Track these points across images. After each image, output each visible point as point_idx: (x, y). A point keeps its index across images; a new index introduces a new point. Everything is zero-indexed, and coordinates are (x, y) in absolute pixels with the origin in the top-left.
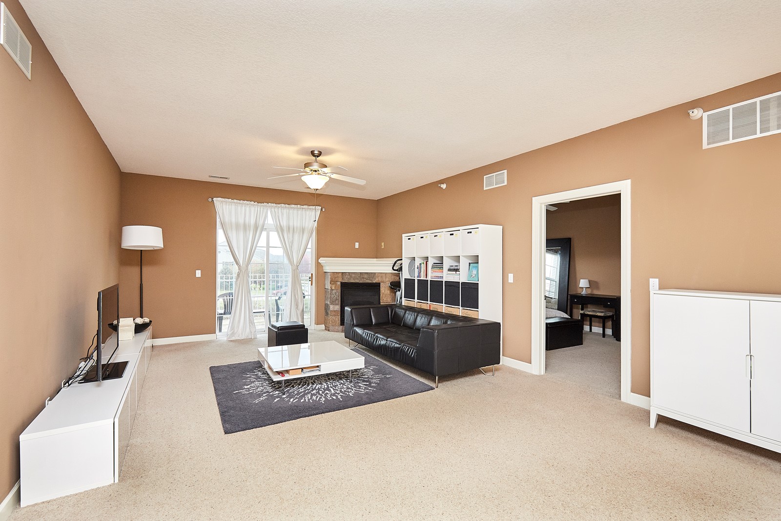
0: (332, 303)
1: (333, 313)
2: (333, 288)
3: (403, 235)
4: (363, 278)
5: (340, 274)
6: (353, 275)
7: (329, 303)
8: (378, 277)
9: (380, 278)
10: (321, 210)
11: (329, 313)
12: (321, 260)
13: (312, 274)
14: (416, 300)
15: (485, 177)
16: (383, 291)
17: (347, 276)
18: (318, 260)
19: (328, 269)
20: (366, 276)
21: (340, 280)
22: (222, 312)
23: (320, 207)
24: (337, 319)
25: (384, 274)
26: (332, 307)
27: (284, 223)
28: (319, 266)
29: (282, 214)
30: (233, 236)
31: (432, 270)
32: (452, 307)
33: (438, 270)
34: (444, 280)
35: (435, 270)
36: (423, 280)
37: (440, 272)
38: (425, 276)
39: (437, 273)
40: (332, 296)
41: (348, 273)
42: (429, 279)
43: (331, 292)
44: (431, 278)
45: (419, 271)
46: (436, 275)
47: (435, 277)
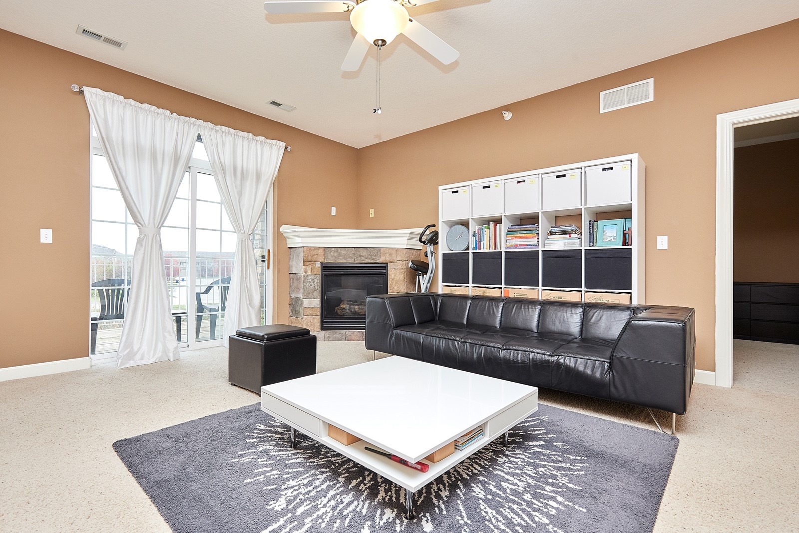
0: (307, 296)
1: (309, 312)
2: (309, 272)
3: (440, 188)
4: (361, 256)
5: (321, 250)
6: (343, 252)
7: (300, 296)
8: (384, 254)
9: (387, 255)
10: (286, 148)
11: (301, 311)
12: (284, 229)
13: (269, 250)
14: (471, 284)
15: (602, 94)
16: (393, 276)
17: (332, 253)
18: (279, 229)
19: (298, 242)
20: (364, 253)
21: (322, 259)
22: (97, 315)
23: (284, 144)
24: (315, 321)
25: (395, 250)
26: (306, 303)
27: (227, 160)
28: (279, 238)
29: (224, 144)
30: (128, 167)
31: (509, 236)
32: (560, 290)
33: (523, 235)
34: (540, 249)
35: (518, 235)
36: (489, 253)
37: (528, 237)
38: (492, 246)
39: (521, 240)
40: (307, 285)
41: (333, 249)
42: (503, 250)
43: (305, 279)
44: (506, 248)
45: (476, 240)
46: (519, 243)
47: (516, 246)
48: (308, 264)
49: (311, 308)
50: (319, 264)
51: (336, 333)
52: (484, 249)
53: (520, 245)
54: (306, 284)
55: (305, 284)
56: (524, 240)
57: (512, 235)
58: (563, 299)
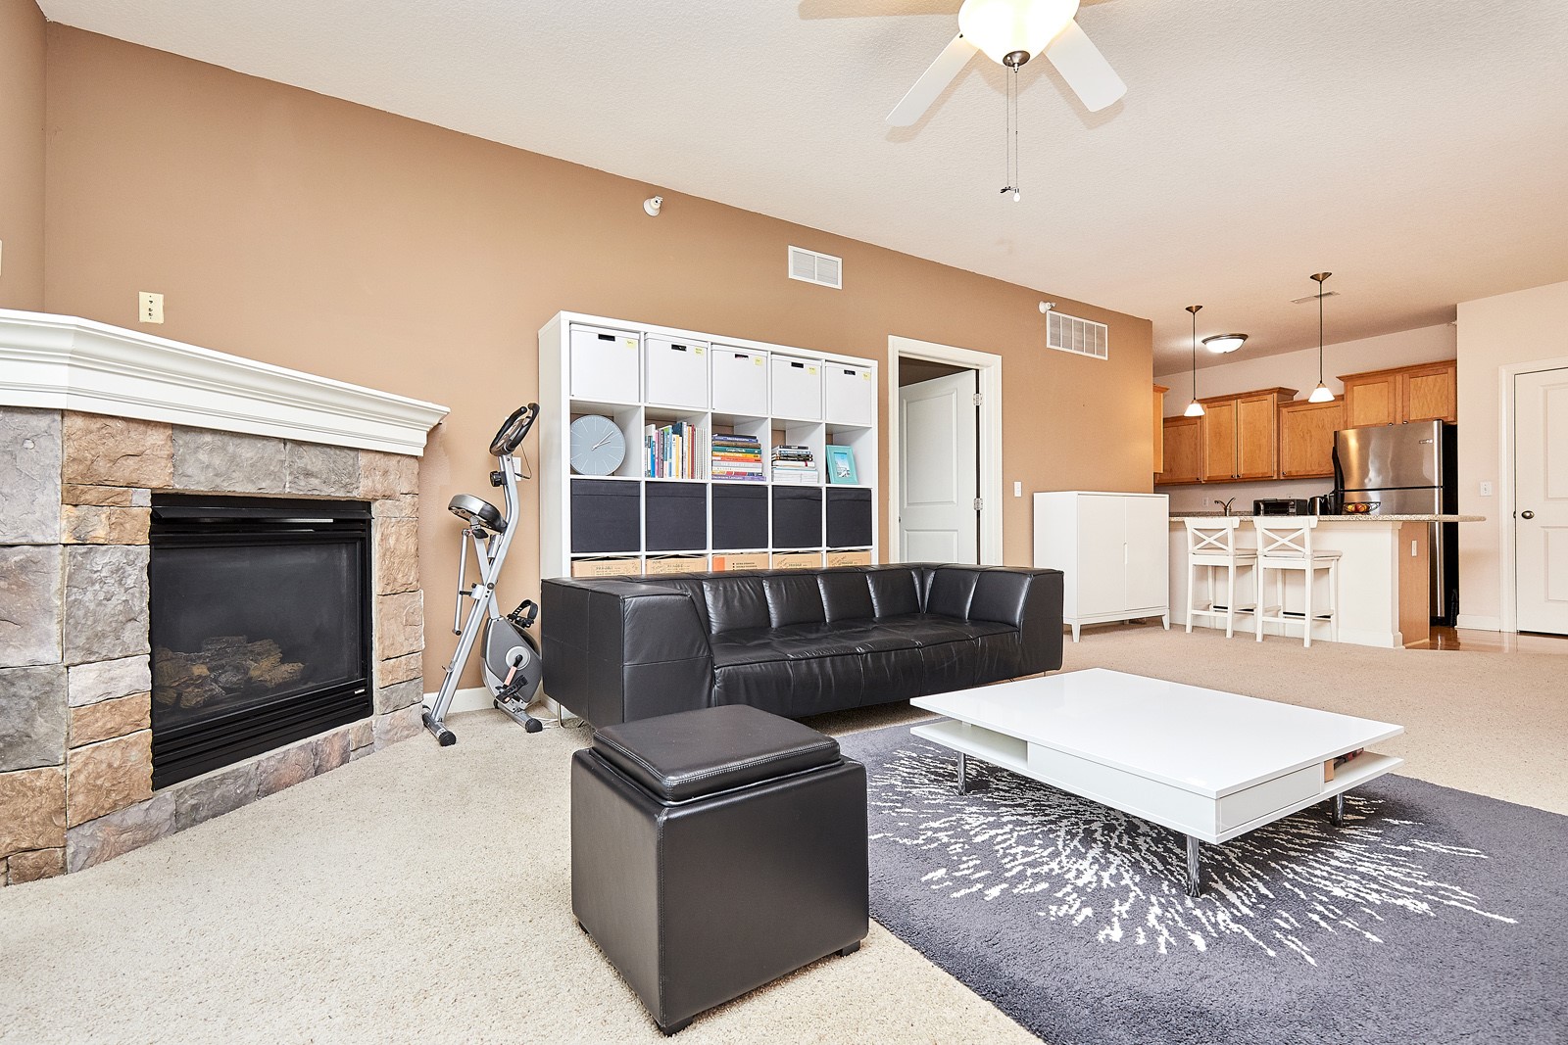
0: (87, 650)
1: (102, 723)
2: (97, 532)
3: (565, 316)
4: (306, 472)
5: (158, 437)
6: (248, 453)
8: (371, 471)
9: (378, 474)
14: (643, 552)
15: (791, 250)
16: (392, 541)
17: (202, 455)
20: (318, 465)
21: (156, 477)
24: (136, 756)
26: (83, 682)
31: (715, 453)
32: (797, 553)
33: (741, 455)
34: (769, 483)
35: (732, 454)
36: (682, 486)
37: (748, 461)
38: (688, 470)
39: (738, 464)
40: (89, 595)
41: (208, 438)
42: (709, 481)
43: (79, 567)
44: (714, 476)
45: (653, 456)
46: (734, 470)
47: (729, 474)
48: (93, 495)
49: (111, 702)
50: (142, 500)
51: (224, 777)
52: (670, 475)
53: (737, 474)
54: (85, 590)
55: (76, 594)
56: (743, 464)
57: (723, 454)
58: (802, 567)
